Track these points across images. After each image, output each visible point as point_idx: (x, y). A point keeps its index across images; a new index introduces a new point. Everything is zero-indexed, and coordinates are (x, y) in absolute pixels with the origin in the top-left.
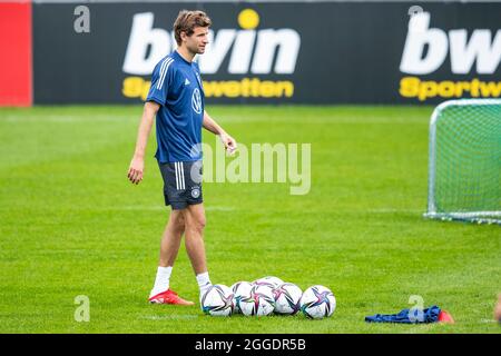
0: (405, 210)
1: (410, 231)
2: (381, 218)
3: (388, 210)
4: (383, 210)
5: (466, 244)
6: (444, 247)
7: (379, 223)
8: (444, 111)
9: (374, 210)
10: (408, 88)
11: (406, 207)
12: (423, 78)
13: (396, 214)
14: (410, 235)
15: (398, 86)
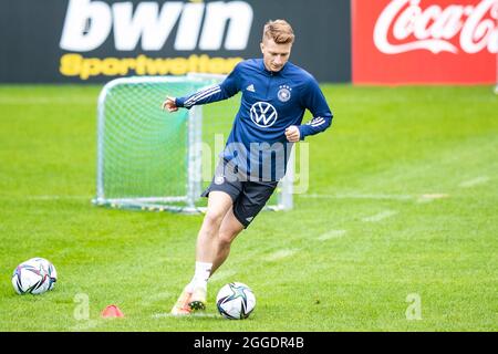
0: (68, 197)
1: (74, 219)
2: (43, 206)
3: (51, 198)
4: (46, 198)
5: (135, 233)
6: (111, 237)
7: (41, 212)
8: (113, 90)
9: (36, 198)
10: (69, 66)
11: (70, 194)
12: (86, 55)
13: (58, 201)
14: (74, 224)
15: (58, 64)
